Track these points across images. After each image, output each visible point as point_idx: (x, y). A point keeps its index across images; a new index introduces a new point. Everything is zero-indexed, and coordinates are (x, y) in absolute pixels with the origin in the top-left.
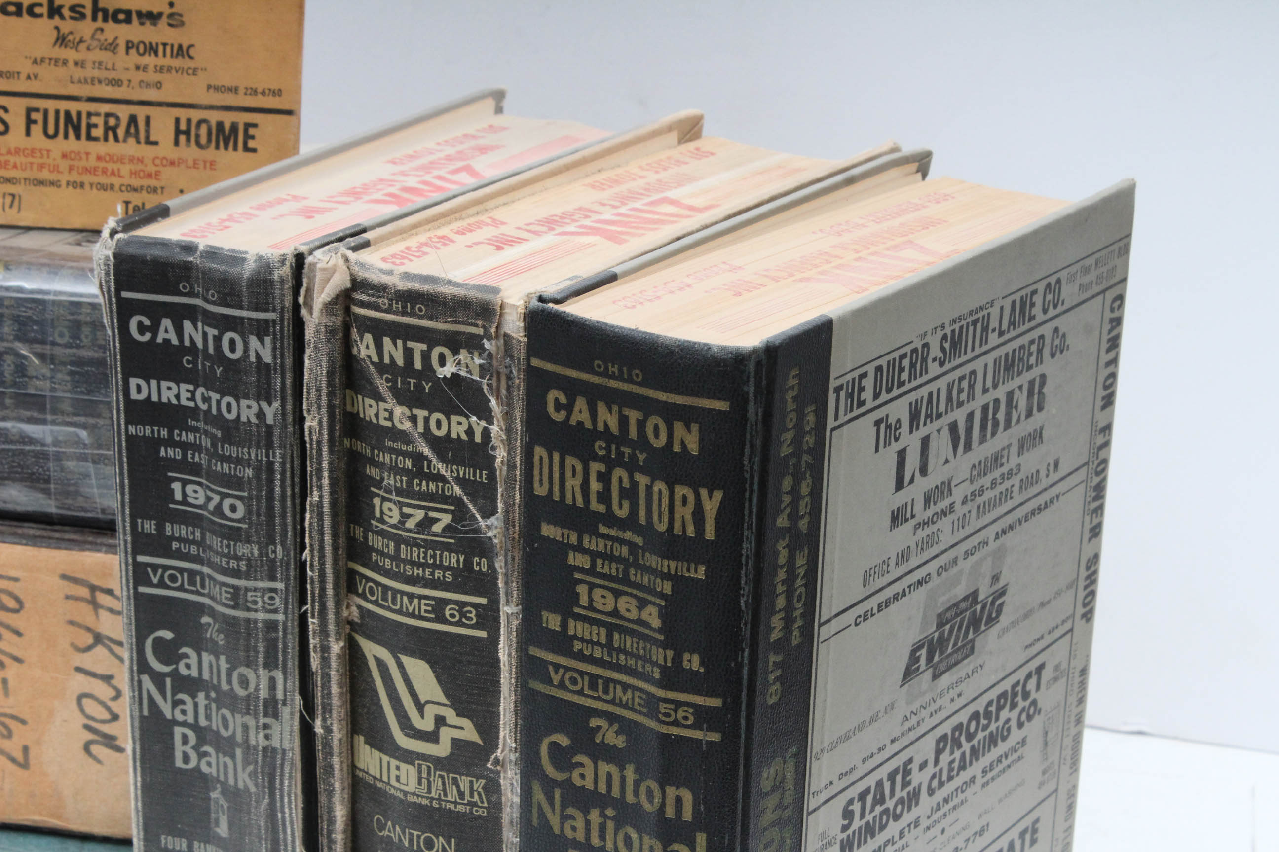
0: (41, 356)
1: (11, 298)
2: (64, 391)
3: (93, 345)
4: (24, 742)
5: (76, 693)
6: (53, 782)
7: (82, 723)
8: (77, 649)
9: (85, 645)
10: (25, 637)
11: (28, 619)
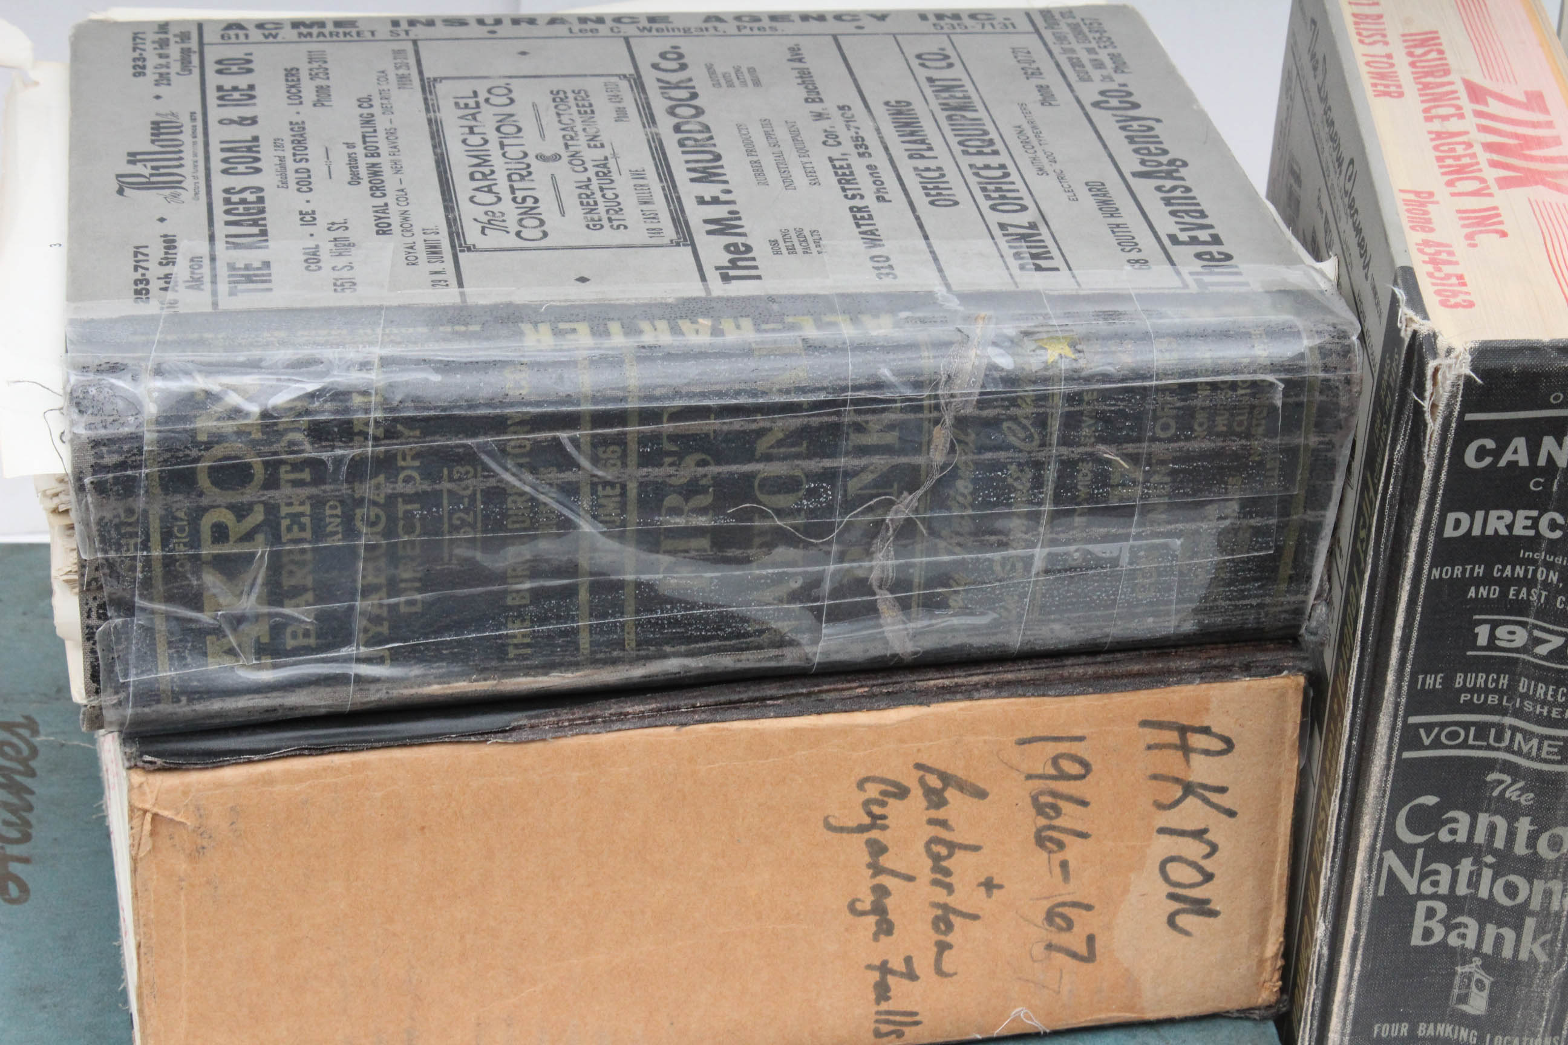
0: (1134, 459)
1: (1093, 390)
2: (1159, 496)
3: (1210, 434)
4: (1088, 931)
5: (1160, 860)
6: (1127, 970)
7: (1165, 893)
8: (1160, 806)
9: (1171, 800)
10: (1093, 805)
11: (1098, 783)
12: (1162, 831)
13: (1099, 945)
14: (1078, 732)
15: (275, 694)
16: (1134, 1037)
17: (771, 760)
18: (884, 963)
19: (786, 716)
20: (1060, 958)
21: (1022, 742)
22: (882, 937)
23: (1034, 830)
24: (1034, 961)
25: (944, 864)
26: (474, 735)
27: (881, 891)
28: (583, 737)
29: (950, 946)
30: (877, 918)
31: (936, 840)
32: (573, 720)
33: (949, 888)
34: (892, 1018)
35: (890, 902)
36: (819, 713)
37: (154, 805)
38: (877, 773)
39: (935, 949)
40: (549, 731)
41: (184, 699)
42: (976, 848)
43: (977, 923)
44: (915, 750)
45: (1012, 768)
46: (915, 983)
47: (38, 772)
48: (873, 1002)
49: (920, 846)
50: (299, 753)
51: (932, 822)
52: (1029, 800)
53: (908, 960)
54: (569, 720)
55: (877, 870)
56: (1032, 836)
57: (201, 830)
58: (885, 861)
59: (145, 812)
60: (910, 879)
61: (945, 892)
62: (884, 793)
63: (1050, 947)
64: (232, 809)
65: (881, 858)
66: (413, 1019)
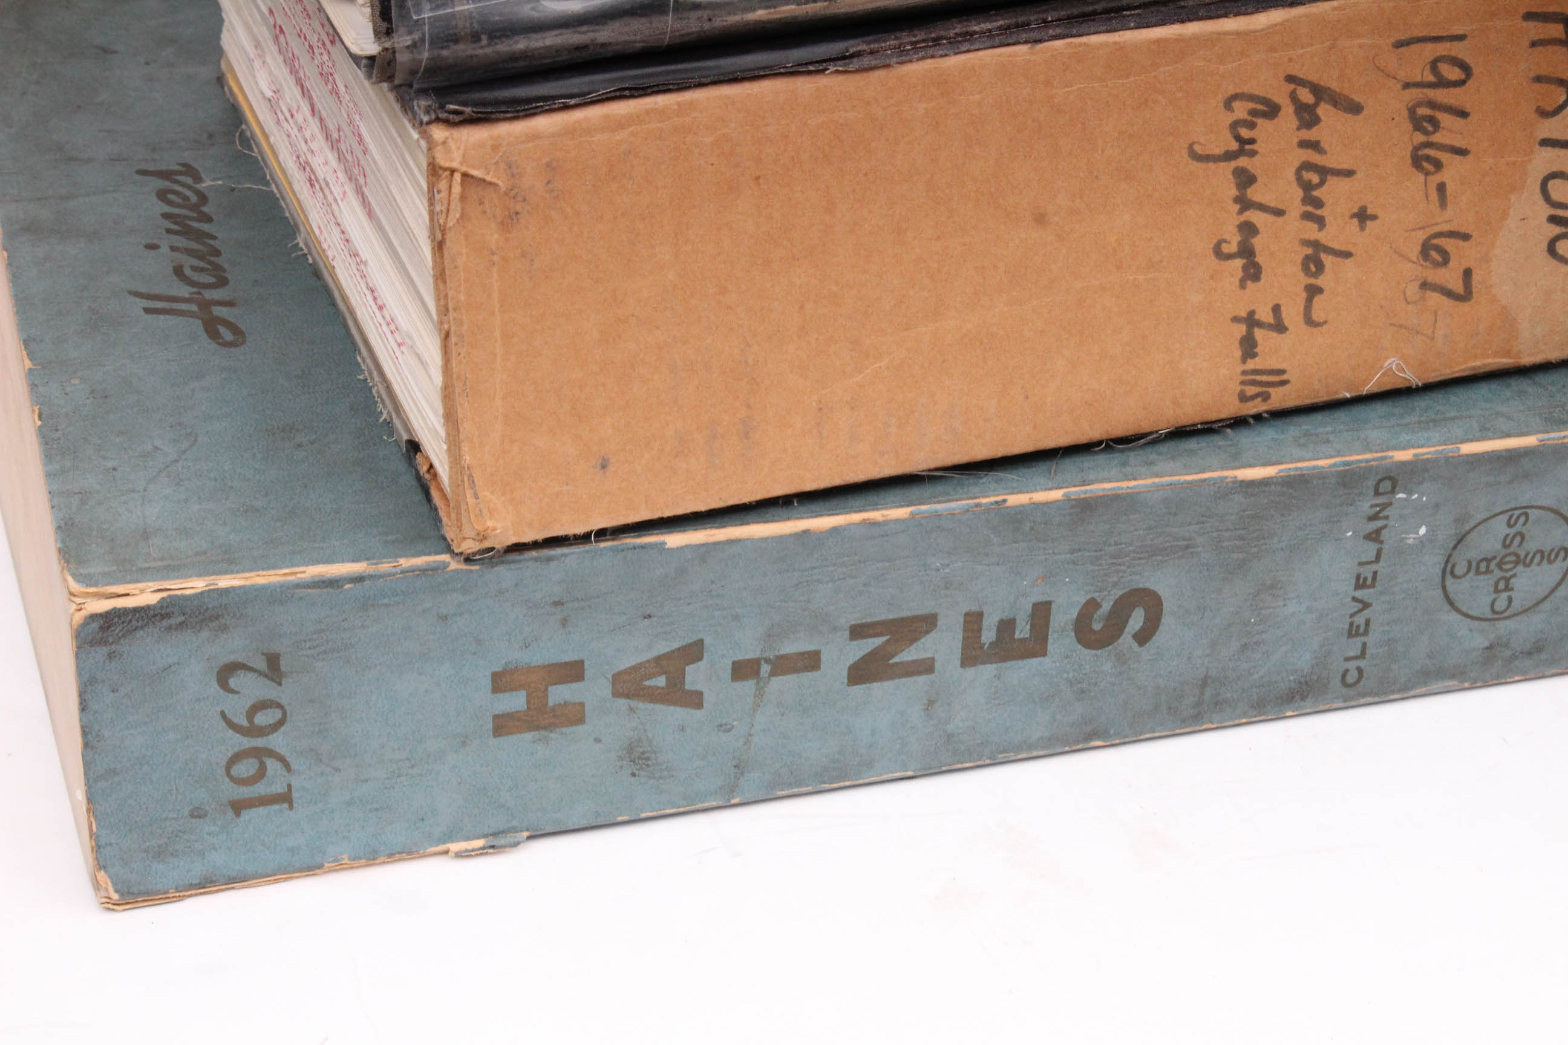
4: (1466, 264)
5: (1541, 177)
6: (1504, 307)
7: (1546, 215)
8: (1544, 114)
9: (1554, 106)
10: (1474, 117)
11: (1478, 90)
12: (1546, 142)
13: (1476, 278)
14: (1458, 30)
15: (584, 28)
16: (1508, 386)
17: (1132, 79)
18: (1252, 313)
19: (1148, 26)
20: (1435, 298)
21: (1399, 44)
22: (1249, 283)
23: (1410, 148)
24: (1408, 303)
25: (1316, 193)
26: (811, 63)
27: (1248, 230)
28: (929, 61)
29: (1319, 290)
30: (1244, 261)
31: (1307, 166)
32: (918, 42)
33: (1320, 221)
34: (1258, 378)
35: (1257, 242)
36: (1183, 22)
37: (461, 164)
38: (1246, 89)
39: (1304, 295)
40: (892, 55)
41: (484, 40)
42: (1349, 173)
43: (1349, 261)
44: (1286, 59)
45: (1388, 75)
46: (1283, 335)
47: (214, 217)
48: (1239, 361)
49: (1290, 174)
50: (620, 95)
51: (1304, 144)
52: (1405, 113)
53: (1276, 309)
54: (912, 43)
55: (1245, 204)
56: (1409, 155)
57: (513, 193)
58: (1255, 193)
59: (453, 171)
60: (1279, 213)
61: (1316, 226)
62: (1253, 113)
63: (1425, 285)
64: (548, 165)
65: (1249, 191)
66: (749, 407)
